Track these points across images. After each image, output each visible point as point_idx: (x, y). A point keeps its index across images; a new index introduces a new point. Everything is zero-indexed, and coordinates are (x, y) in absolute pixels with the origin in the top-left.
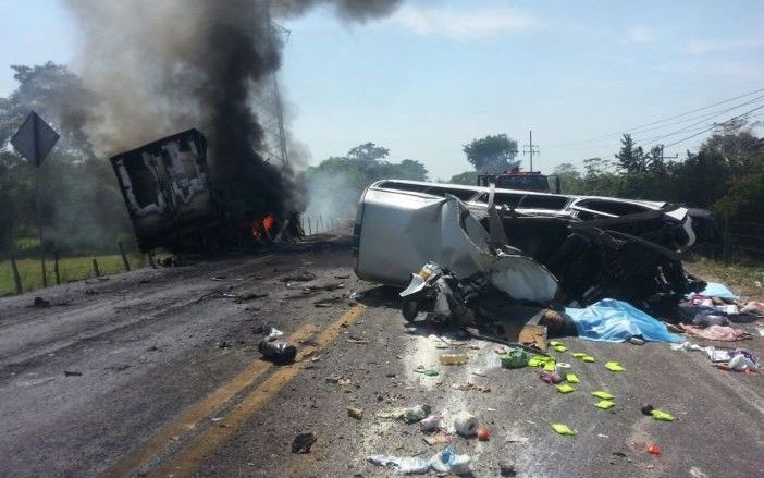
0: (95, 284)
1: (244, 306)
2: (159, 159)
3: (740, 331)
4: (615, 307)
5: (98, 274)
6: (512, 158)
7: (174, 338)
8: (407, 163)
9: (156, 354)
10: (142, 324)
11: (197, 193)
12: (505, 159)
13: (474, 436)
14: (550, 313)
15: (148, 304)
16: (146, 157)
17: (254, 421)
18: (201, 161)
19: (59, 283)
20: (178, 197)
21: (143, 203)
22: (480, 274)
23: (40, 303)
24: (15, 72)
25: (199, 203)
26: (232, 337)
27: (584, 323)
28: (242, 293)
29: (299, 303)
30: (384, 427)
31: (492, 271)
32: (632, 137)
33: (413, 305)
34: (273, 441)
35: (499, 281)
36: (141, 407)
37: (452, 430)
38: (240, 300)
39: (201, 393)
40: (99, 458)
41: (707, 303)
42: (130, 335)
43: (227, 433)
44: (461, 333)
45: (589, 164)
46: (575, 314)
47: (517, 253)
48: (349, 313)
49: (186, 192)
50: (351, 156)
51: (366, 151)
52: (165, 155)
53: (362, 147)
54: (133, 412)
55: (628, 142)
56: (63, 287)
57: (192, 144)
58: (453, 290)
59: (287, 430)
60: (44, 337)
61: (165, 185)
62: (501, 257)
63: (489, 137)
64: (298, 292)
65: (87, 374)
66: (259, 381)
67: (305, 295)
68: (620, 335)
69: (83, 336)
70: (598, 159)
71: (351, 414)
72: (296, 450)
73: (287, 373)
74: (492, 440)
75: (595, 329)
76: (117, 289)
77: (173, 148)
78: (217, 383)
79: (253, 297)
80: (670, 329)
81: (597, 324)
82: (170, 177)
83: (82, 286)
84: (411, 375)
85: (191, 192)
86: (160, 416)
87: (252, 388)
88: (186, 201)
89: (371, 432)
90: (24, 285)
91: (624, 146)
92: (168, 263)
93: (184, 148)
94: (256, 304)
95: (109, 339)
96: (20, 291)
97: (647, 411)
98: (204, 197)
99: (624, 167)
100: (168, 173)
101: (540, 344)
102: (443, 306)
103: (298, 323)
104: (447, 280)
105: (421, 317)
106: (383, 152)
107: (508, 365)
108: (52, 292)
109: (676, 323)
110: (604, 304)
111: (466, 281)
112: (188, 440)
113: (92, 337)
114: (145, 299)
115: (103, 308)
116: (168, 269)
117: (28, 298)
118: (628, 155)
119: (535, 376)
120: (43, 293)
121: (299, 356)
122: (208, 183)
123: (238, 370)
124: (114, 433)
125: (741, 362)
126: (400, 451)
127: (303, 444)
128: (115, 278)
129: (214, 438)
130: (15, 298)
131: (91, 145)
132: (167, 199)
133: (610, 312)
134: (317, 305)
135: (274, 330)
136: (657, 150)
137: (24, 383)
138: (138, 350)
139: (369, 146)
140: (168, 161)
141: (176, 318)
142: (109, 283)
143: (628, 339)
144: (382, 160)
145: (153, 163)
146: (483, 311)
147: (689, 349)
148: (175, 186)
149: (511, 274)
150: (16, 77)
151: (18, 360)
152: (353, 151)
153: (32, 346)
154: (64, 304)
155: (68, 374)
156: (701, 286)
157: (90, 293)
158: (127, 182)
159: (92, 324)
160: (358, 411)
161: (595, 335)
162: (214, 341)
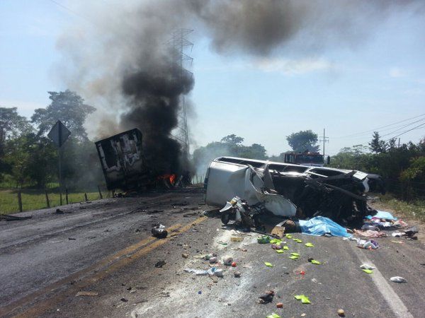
0: (85, 204)
1: (151, 216)
2: (118, 144)
3: (381, 233)
4: (322, 220)
5: (87, 200)
6: (314, 144)
7: (117, 227)
8: (255, 146)
9: (108, 233)
10: (104, 221)
11: (137, 161)
12: (310, 144)
13: (230, 265)
14: (289, 222)
15: (108, 213)
16: (112, 143)
17: (144, 257)
18: (139, 145)
19: (67, 203)
20: (127, 163)
21: (110, 165)
22: (260, 203)
23: (59, 212)
24: (50, 95)
25: (137, 166)
26: (143, 228)
27: (305, 227)
28: (152, 210)
29: (177, 215)
30: (195, 261)
31: (265, 201)
32: (379, 134)
33: (227, 216)
34: (148, 263)
35: (268, 206)
36: (99, 251)
37: (222, 263)
38: (150, 213)
39: (124, 247)
40: (80, 266)
41: (377, 221)
42: (98, 226)
43: (131, 260)
44: (246, 229)
45: (356, 148)
46: (302, 223)
47: (275, 193)
48: (198, 220)
49: (131, 159)
50: (223, 142)
51: (231, 139)
52: (122, 141)
53: (229, 137)
54: (95, 253)
55: (377, 136)
56: (69, 206)
57: (135, 136)
58: (246, 210)
59: (155, 260)
60: (60, 226)
61: (121, 156)
62: (266, 195)
63: (301, 132)
64: (177, 210)
65: (78, 239)
66: (149, 244)
67: (181, 212)
68: (320, 233)
69: (77, 225)
70: (361, 146)
71: (184, 256)
72: (157, 266)
73: (162, 241)
74: (238, 266)
75: (309, 229)
76: (94, 207)
77: (125, 138)
78: (131, 244)
79: (156, 212)
80: (348, 232)
81: (311, 227)
82: (123, 153)
83: (78, 205)
84: (215, 244)
85: (133, 161)
86: (105, 254)
87: (146, 246)
88: (131, 165)
89: (189, 262)
90: (52, 204)
91: (374, 139)
92: (120, 196)
93: (131, 138)
94: (156, 215)
95: (89, 227)
96: (49, 207)
97: (310, 261)
98: (140, 163)
99: (374, 150)
100: (122, 150)
101: (280, 235)
102: (239, 217)
103: (174, 223)
104: (243, 205)
105: (231, 222)
106: (240, 139)
107: (260, 242)
108: (64, 208)
109: (352, 229)
110: (317, 219)
111: (253, 206)
112: (115, 262)
113: (81, 226)
114: (107, 211)
115: (87, 215)
116: (120, 199)
117: (54, 210)
118: (376, 144)
119: (270, 246)
120: (60, 208)
121: (169, 235)
122: (142, 156)
123: (141, 240)
124: (87, 259)
125: (369, 245)
126: (198, 268)
127: (160, 264)
128: (94, 202)
129: (126, 262)
130: (47, 210)
131: (87, 134)
132: (122, 164)
133: (319, 222)
134: (184, 216)
135: (161, 225)
136: (393, 141)
137: (52, 241)
138: (100, 231)
139: (233, 136)
140: (123, 145)
141: (119, 220)
142: (91, 204)
143: (324, 235)
144: (240, 144)
145: (116, 146)
146: (259, 220)
147: (351, 240)
148: (126, 158)
149: (274, 203)
150: (50, 98)
151: (50, 234)
152: (224, 139)
153: (55, 228)
154: (70, 212)
155: (70, 239)
156: (374, 213)
157: (82, 208)
158: (102, 154)
159: (82, 221)
160: (186, 255)
161: (309, 232)
162: (134, 229)
